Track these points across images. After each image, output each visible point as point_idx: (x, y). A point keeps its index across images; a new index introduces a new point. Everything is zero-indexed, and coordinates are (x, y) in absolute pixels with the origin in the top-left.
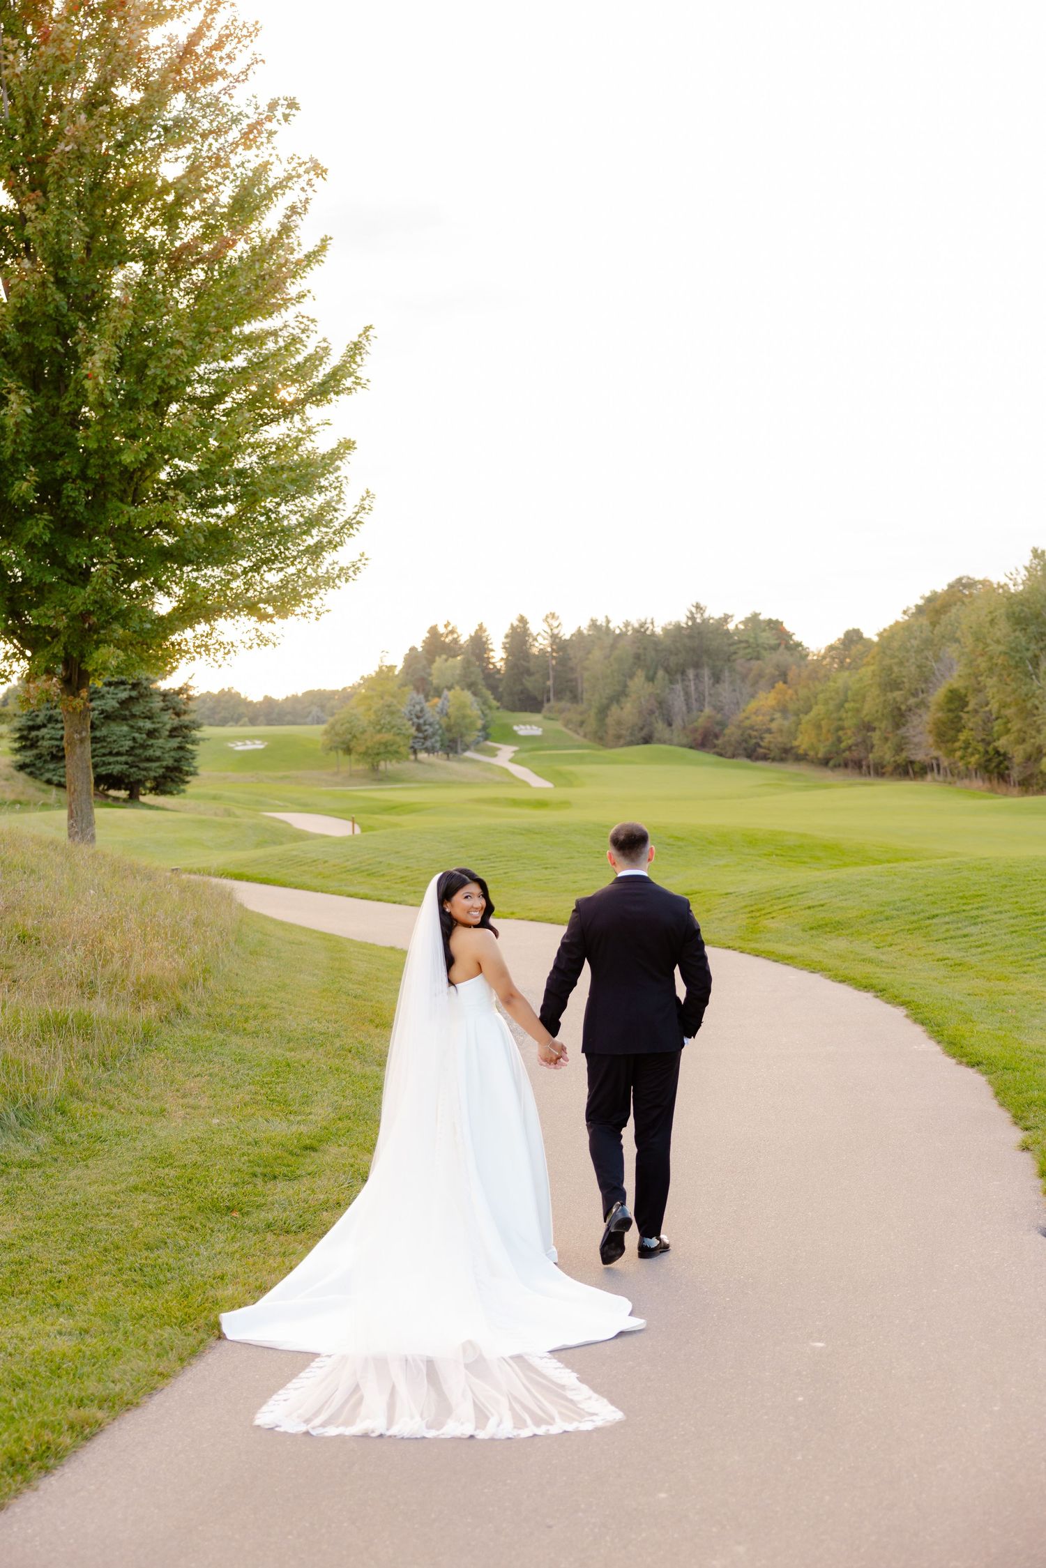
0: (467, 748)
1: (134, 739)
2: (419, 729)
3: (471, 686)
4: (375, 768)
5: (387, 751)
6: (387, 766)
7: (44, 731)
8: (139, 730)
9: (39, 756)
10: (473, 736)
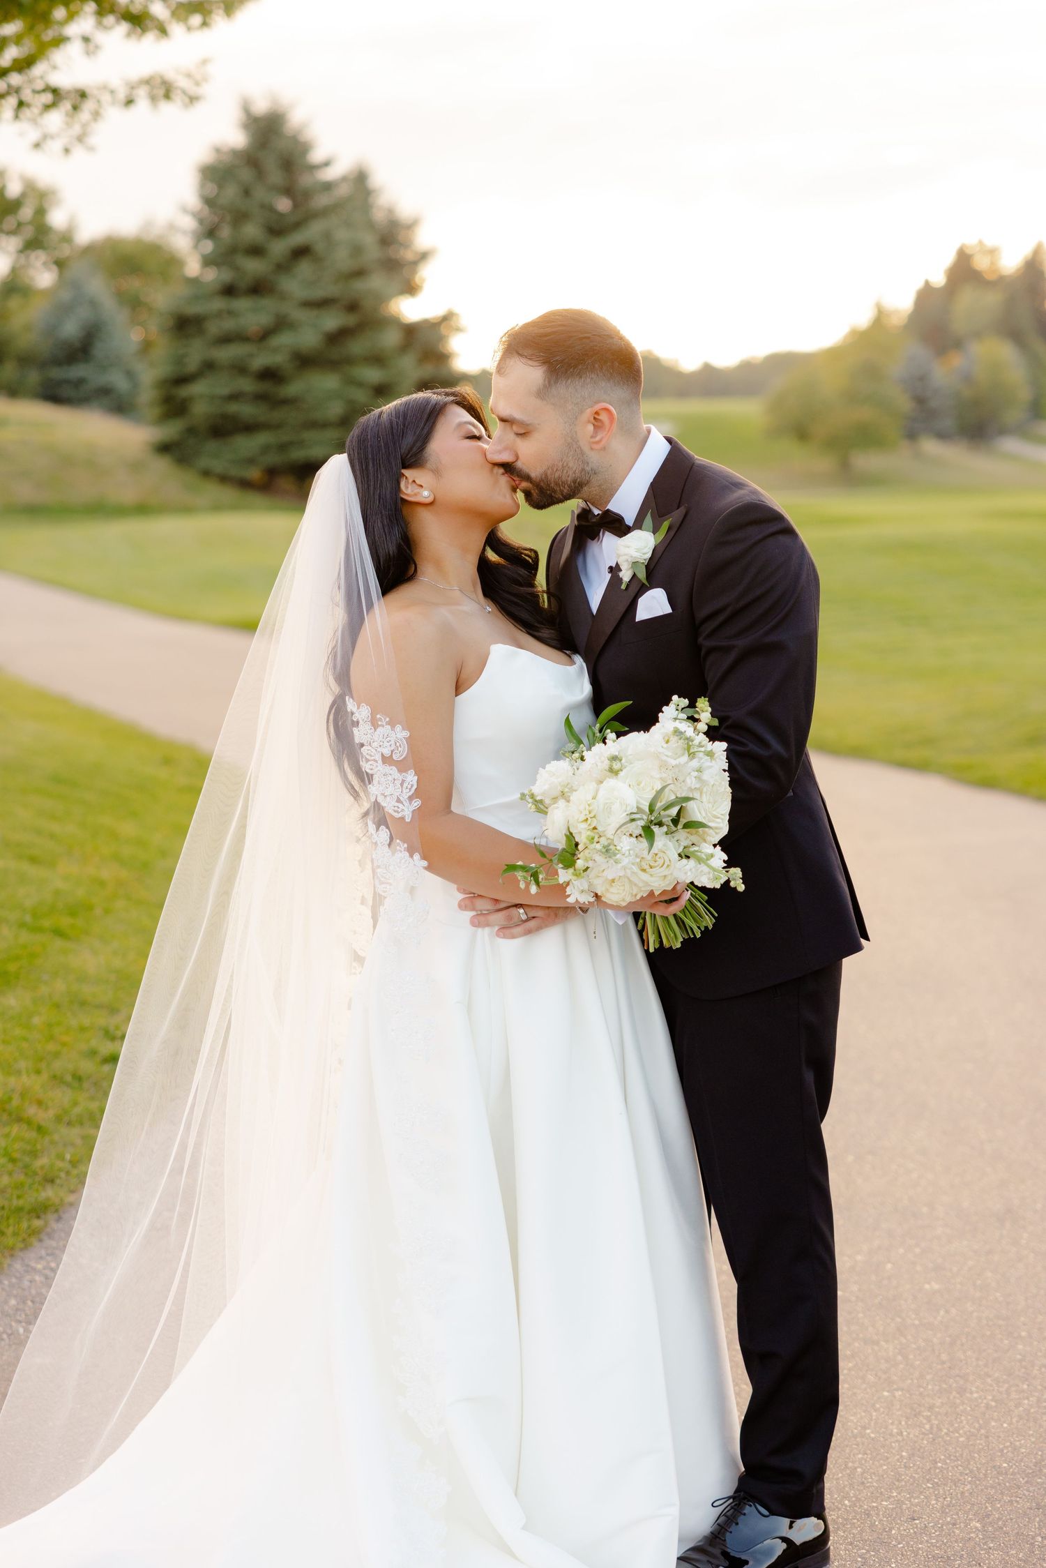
0: (1003, 431)
1: (351, 402)
2: (920, 401)
3: (1015, 336)
4: (845, 465)
5: (866, 437)
6: (867, 461)
7: (198, 389)
8: (360, 384)
9: (191, 431)
10: (1014, 415)
